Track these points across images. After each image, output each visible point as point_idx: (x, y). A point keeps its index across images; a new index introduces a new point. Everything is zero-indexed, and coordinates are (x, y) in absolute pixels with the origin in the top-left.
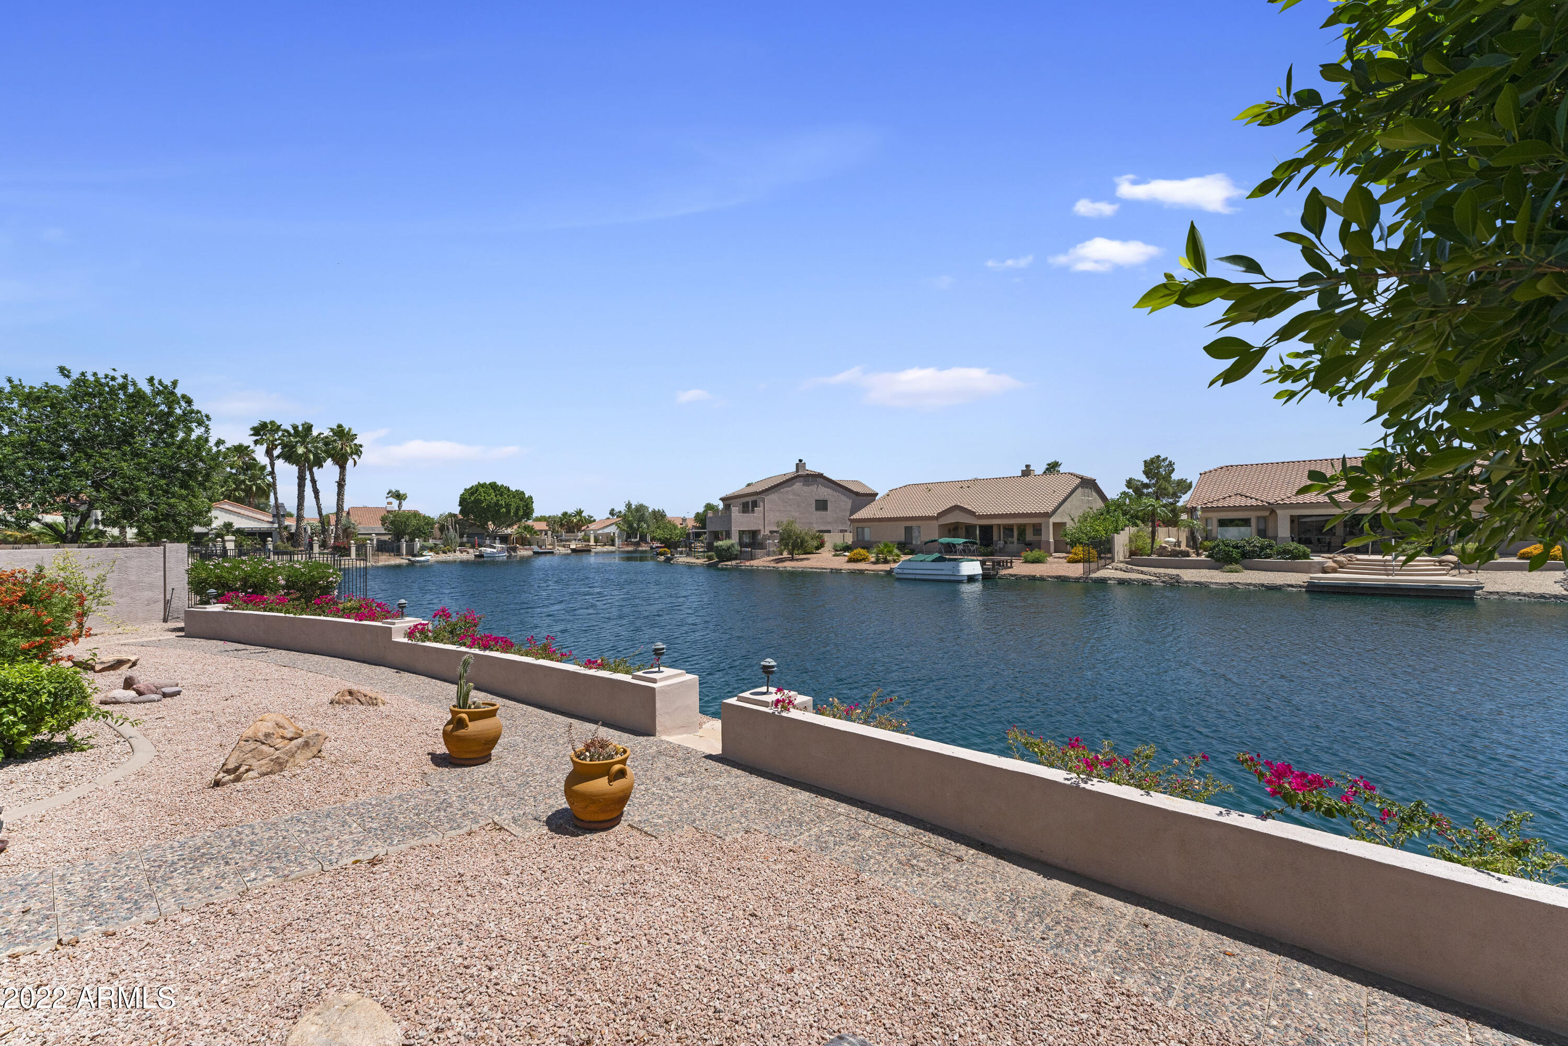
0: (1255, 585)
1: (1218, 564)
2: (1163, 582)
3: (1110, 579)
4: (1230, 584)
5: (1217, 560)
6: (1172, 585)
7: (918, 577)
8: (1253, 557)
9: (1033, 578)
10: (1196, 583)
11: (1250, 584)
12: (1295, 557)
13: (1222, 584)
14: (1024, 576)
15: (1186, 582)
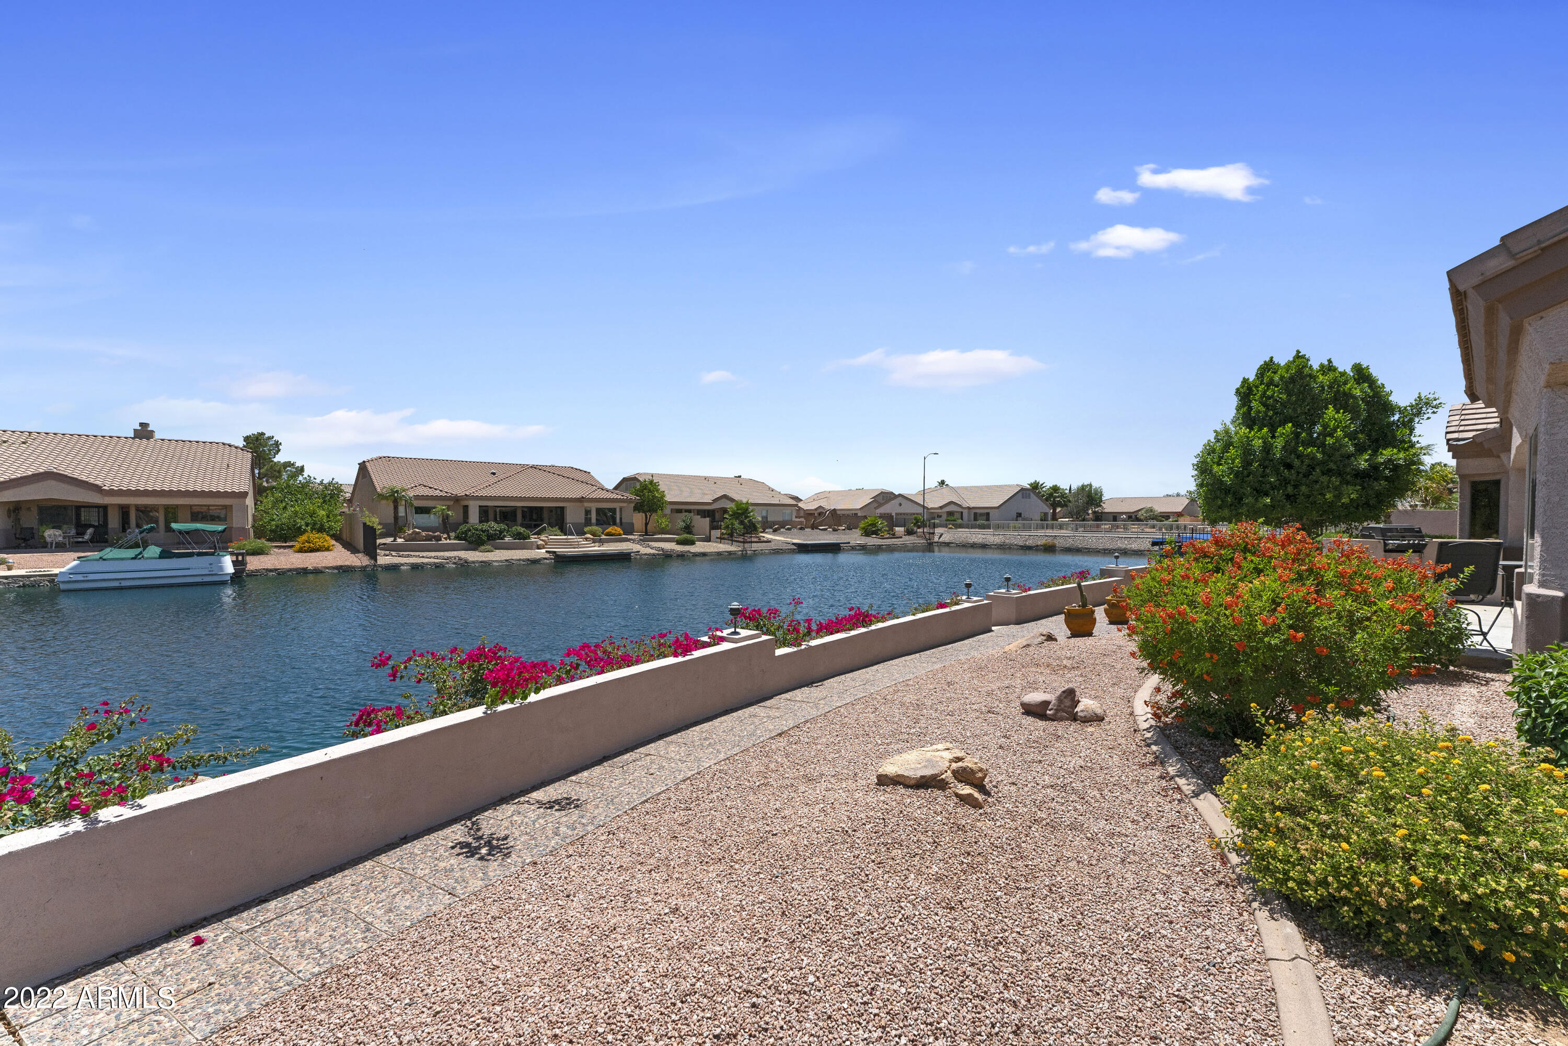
0: (523, 560)
1: (473, 546)
2: (454, 563)
3: (402, 565)
4: (507, 560)
5: (470, 543)
6: (462, 565)
7: (124, 584)
8: (495, 539)
9: (304, 571)
10: (481, 562)
11: (520, 560)
12: (525, 538)
13: (501, 561)
14: (290, 570)
15: (473, 562)
